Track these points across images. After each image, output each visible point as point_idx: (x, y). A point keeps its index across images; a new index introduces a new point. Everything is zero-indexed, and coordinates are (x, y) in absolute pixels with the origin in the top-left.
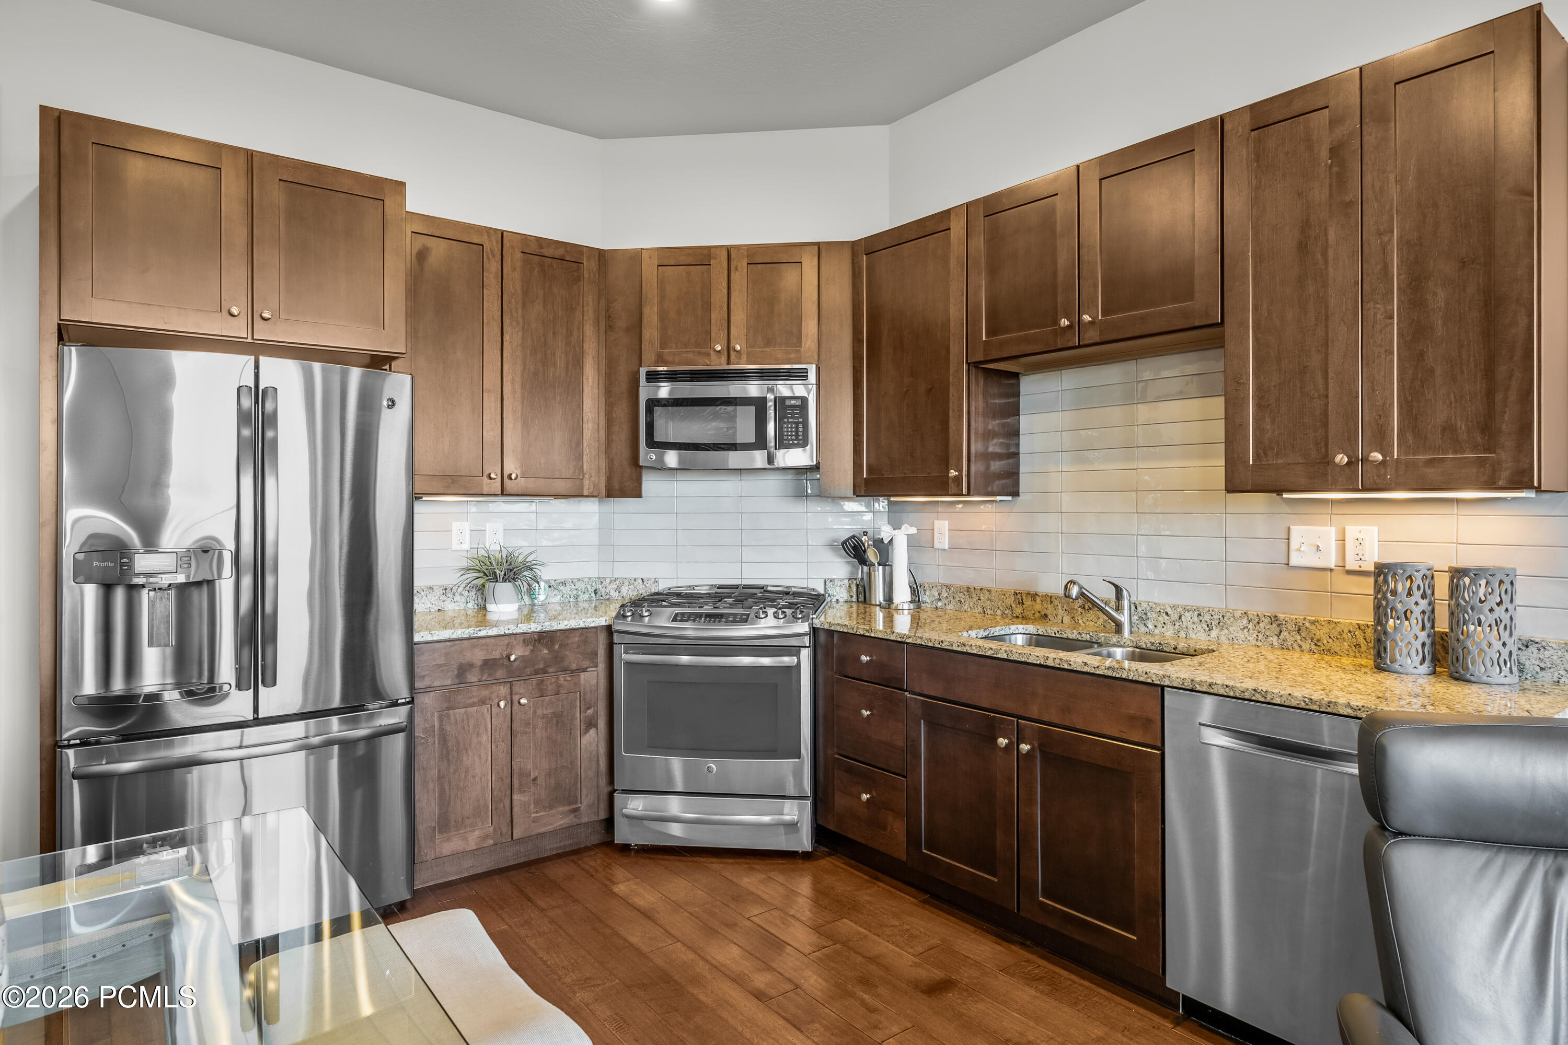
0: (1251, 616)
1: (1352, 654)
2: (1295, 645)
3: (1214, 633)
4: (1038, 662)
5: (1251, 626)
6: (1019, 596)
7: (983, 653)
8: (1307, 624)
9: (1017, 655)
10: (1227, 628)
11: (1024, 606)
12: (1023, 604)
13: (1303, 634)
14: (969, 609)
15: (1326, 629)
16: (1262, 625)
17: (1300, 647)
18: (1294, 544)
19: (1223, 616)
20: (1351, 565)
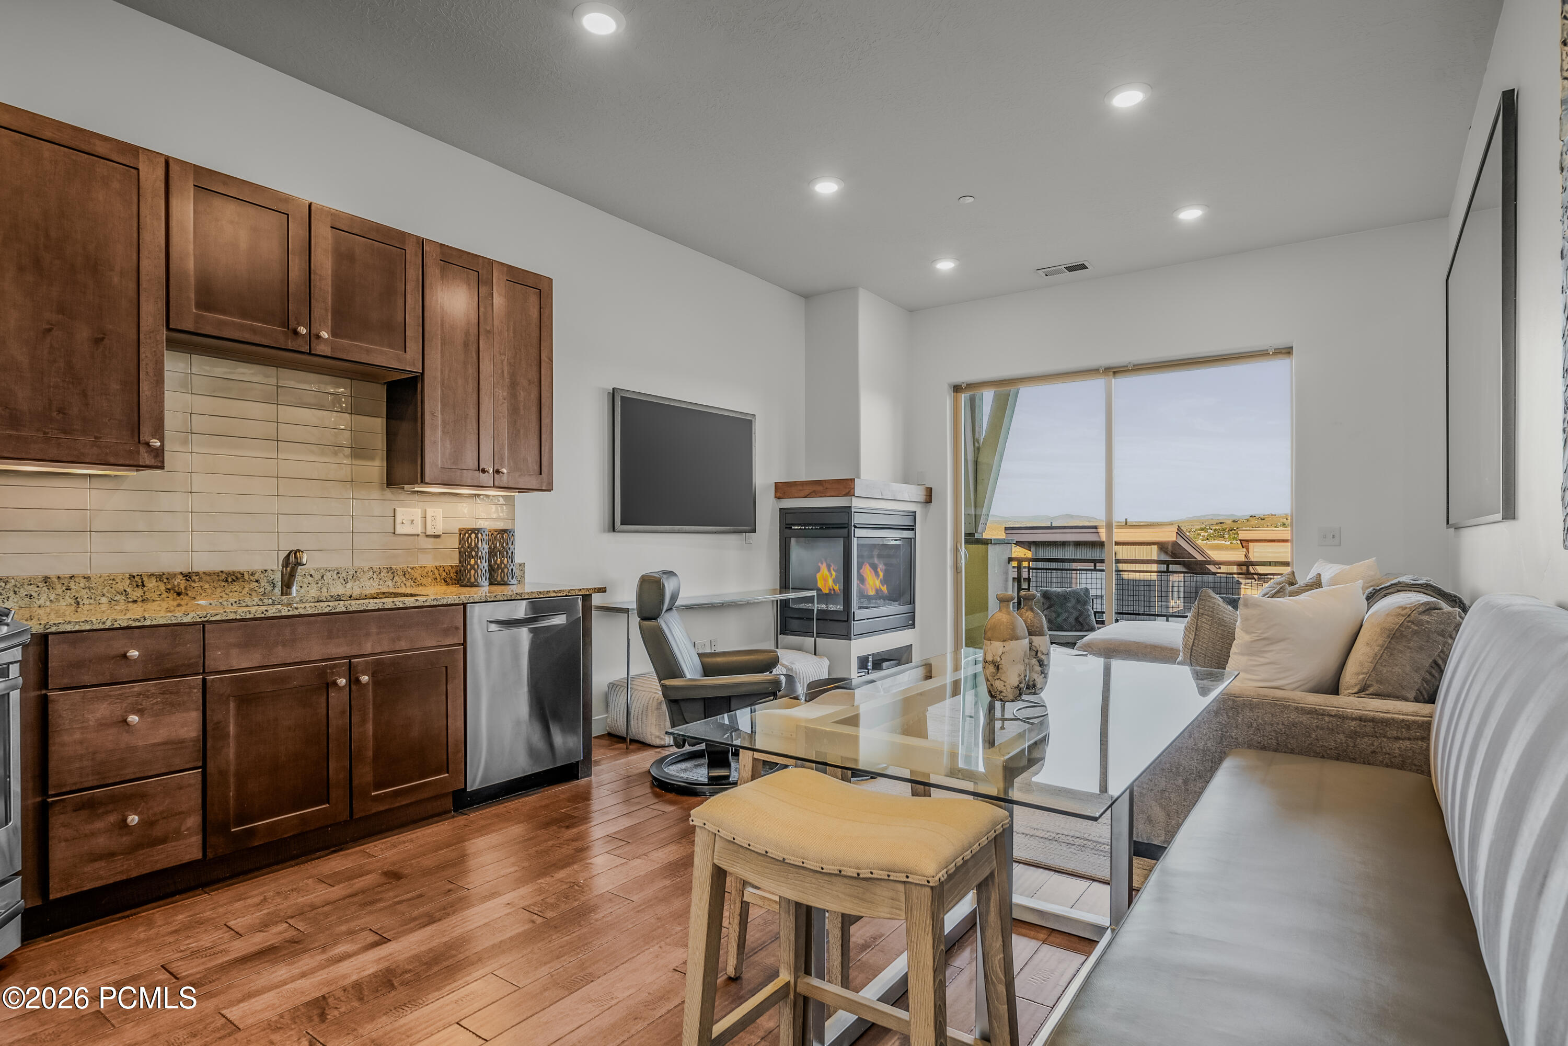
0: (375, 570)
1: (433, 584)
2: (402, 585)
3: (349, 585)
4: (377, 608)
5: (375, 576)
6: (137, 579)
7: (320, 612)
8: (409, 570)
9: (357, 606)
10: (359, 580)
11: (145, 589)
12: (143, 586)
13: (407, 577)
14: (48, 603)
15: (419, 572)
16: (382, 574)
17: (405, 585)
18: (398, 520)
19: (356, 572)
20: (430, 531)
